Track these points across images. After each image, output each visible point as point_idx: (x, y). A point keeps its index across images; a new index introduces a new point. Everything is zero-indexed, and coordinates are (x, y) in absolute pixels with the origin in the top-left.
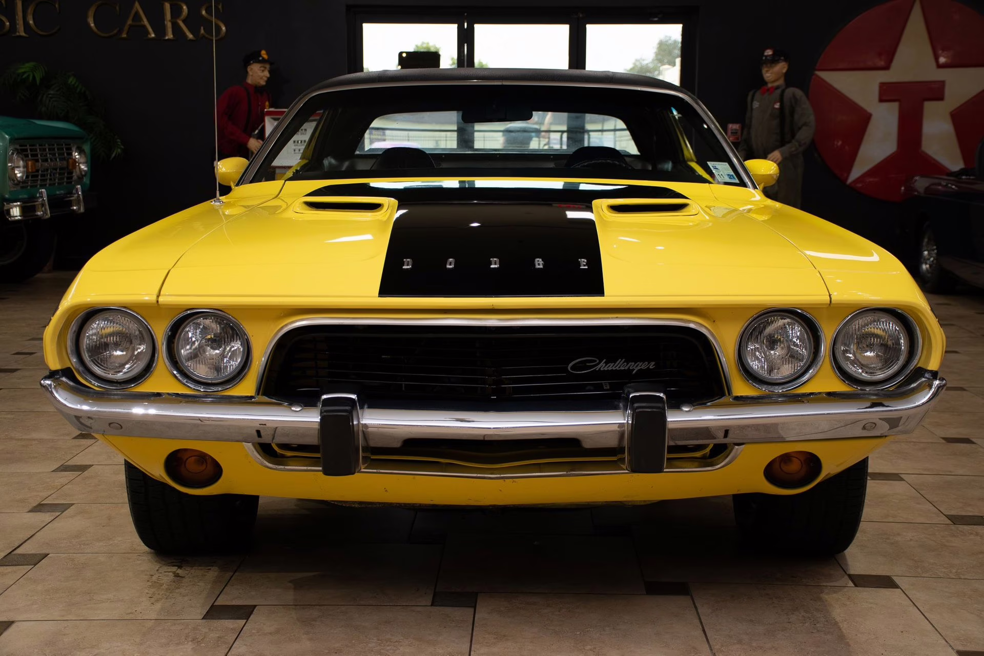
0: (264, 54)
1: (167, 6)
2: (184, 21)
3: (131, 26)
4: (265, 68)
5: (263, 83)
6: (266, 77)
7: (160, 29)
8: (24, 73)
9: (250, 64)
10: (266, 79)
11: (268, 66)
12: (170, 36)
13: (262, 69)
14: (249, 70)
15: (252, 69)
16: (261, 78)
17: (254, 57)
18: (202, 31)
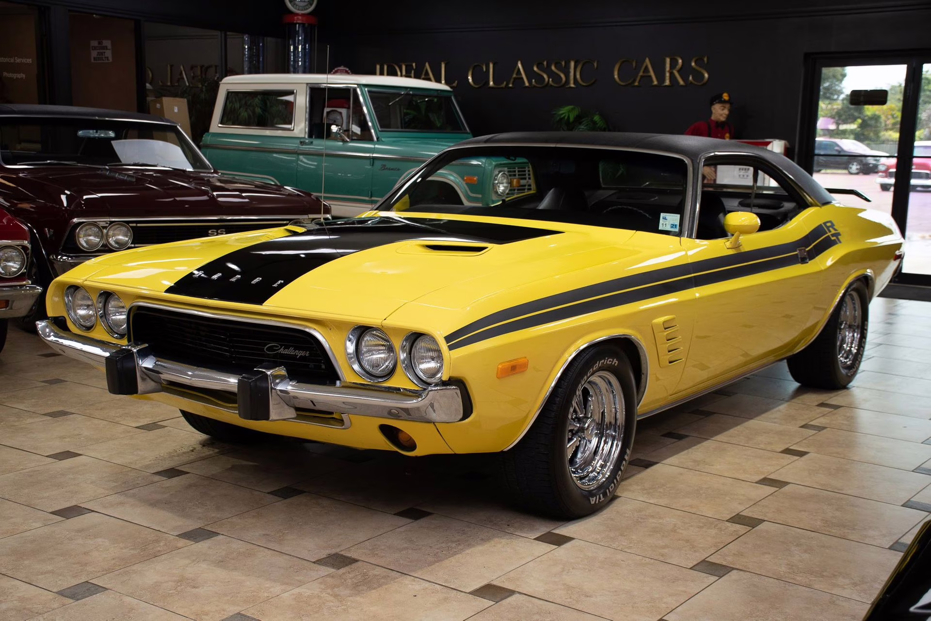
0: (726, 96)
1: (668, 60)
2: (679, 71)
3: (642, 77)
4: (725, 107)
5: (723, 119)
6: (725, 114)
7: (661, 77)
8: (563, 113)
9: (714, 104)
10: (725, 116)
11: (728, 106)
12: (667, 83)
13: (722, 108)
14: (712, 109)
15: (714, 108)
16: (721, 115)
17: (718, 99)
18: (691, 78)
